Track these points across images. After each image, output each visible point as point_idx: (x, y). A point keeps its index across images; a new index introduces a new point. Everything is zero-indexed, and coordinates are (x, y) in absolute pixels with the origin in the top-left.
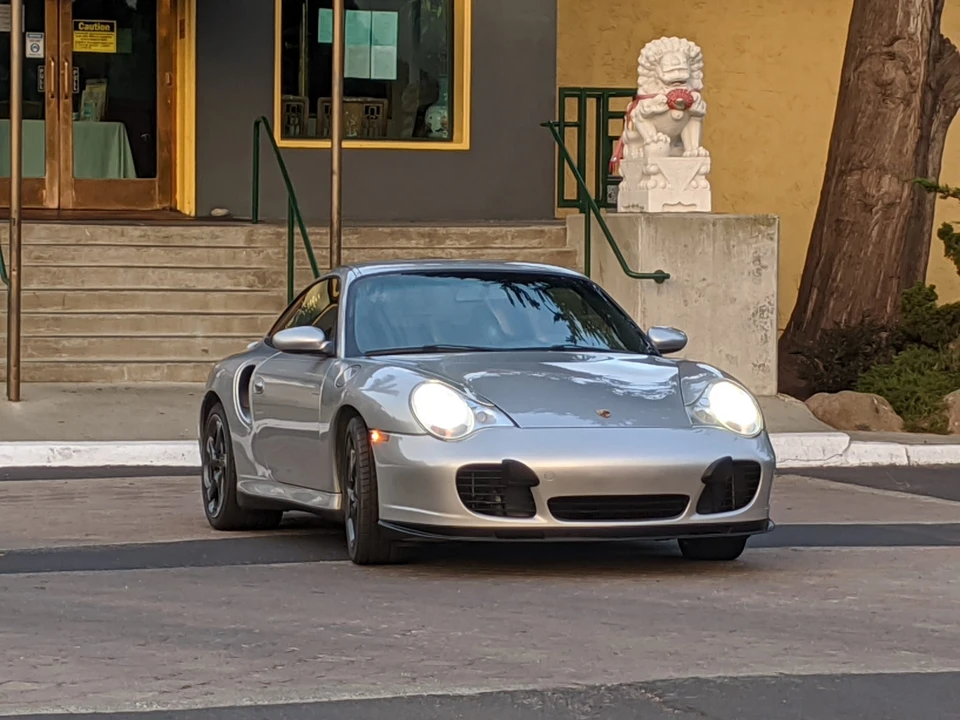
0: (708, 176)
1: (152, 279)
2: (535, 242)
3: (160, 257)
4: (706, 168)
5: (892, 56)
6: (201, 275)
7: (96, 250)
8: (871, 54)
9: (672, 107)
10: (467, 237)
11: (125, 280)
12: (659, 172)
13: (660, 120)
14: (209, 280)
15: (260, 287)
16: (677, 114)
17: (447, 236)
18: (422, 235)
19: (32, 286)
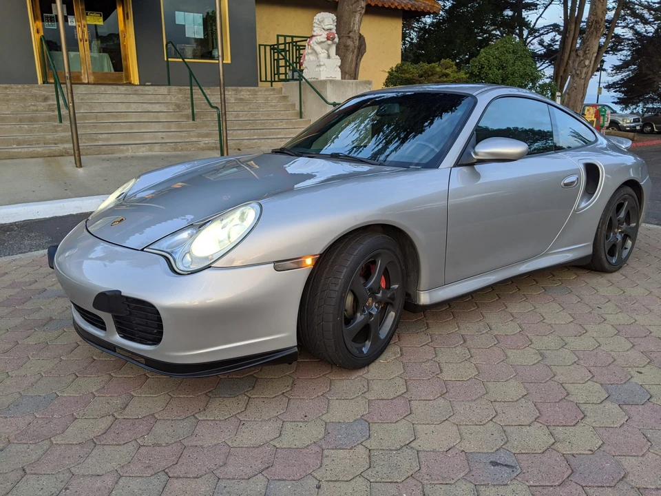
0: (340, 67)
1: (133, 107)
2: (272, 93)
3: (135, 98)
4: (339, 64)
5: (349, 37)
6: (154, 106)
7: (108, 96)
8: (343, 36)
9: (328, 39)
10: (249, 91)
11: (122, 108)
12: (324, 65)
13: (323, 44)
14: (157, 108)
15: (178, 110)
16: (330, 42)
17: (241, 90)
18: (233, 90)
19: (82, 111)
